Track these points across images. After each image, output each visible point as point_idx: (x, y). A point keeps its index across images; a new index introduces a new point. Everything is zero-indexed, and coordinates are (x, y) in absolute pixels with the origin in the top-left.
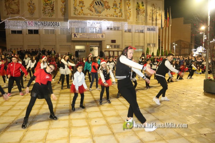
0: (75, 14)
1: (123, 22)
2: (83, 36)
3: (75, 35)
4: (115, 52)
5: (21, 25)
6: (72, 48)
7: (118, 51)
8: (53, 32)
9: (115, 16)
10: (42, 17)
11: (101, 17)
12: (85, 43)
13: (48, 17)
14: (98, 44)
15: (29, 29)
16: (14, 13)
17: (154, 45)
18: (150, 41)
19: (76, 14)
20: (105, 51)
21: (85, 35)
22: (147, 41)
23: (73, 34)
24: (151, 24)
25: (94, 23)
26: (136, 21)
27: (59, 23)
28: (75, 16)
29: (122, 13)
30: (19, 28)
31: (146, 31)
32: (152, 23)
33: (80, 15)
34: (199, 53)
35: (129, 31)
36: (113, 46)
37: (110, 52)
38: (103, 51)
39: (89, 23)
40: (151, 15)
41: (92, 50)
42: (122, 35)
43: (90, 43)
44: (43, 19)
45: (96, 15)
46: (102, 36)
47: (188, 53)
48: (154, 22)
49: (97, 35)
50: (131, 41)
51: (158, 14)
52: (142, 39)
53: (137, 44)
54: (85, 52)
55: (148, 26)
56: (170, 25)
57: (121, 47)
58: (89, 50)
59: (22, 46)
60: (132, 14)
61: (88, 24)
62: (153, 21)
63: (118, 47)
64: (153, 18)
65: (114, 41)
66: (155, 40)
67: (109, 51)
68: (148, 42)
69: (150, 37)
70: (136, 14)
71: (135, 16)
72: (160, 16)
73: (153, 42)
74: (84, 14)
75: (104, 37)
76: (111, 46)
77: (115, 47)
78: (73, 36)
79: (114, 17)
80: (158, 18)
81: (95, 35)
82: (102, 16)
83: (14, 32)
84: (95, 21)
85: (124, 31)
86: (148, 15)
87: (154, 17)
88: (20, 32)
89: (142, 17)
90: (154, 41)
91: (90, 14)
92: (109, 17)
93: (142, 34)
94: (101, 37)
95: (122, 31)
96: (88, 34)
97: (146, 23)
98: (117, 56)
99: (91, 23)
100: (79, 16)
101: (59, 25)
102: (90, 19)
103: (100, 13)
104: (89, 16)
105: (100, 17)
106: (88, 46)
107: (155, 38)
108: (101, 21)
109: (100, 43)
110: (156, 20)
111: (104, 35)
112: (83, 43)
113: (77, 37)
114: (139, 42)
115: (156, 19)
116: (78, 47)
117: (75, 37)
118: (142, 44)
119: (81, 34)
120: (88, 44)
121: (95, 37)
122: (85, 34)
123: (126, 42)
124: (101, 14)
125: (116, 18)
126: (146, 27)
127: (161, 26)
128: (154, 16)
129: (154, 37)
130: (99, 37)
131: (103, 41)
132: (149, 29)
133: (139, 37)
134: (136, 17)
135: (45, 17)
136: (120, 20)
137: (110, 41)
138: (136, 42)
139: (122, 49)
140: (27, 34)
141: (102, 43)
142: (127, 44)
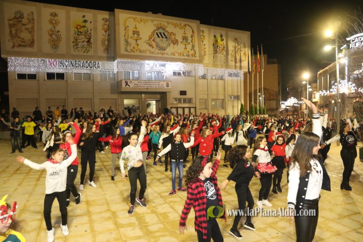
0: (126, 50)
1: (197, 64)
3: (127, 84)
4: (185, 109)
5: (37, 64)
6: (120, 103)
7: (190, 108)
8: (89, 77)
9: (185, 55)
10: (72, 52)
11: (165, 56)
13: (81, 53)
15: (49, 72)
16: (25, 46)
17: (237, 98)
18: (232, 92)
19: (129, 50)
20: (171, 108)
21: (141, 84)
22: (228, 92)
23: (123, 82)
24: (234, 67)
25: (156, 65)
26: (214, 62)
27: (100, 63)
28: (126, 53)
29: (195, 51)
30: (32, 71)
31: (226, 77)
32: (236, 66)
33: (134, 52)
34: (287, 106)
35: (204, 77)
36: (182, 100)
37: (179, 109)
38: (169, 107)
39: (148, 64)
40: (234, 54)
41: (149, 105)
42: (195, 83)
43: (148, 96)
44: (74, 57)
45: (158, 53)
46: (168, 85)
47: (275, 107)
48: (238, 64)
49: (160, 84)
50: (207, 93)
51: (242, 53)
52: (221, 89)
53: (214, 97)
55: (229, 70)
56: (263, 71)
57: (194, 101)
58: (146, 106)
59: (37, 99)
60: (207, 53)
61: (146, 66)
62: (236, 62)
63: (190, 101)
64: (235, 58)
65: (183, 93)
66: (239, 91)
67: (177, 108)
68: (230, 93)
69: (232, 86)
70: (212, 52)
71: (212, 55)
72: (245, 55)
73: (236, 94)
74: (140, 51)
75: (170, 87)
76: (180, 100)
77: (185, 101)
78: (124, 84)
79: (183, 56)
80: (243, 58)
82: (167, 54)
84: (158, 63)
85: (197, 77)
86: (230, 54)
87: (238, 57)
88: (33, 77)
89: (221, 56)
90: (238, 92)
91: (150, 51)
92: (177, 56)
93: (221, 82)
94: (165, 87)
95: (195, 77)
96: (145, 82)
97: (227, 66)
99: (151, 66)
100: (132, 53)
101: (99, 67)
102: (149, 58)
103: (164, 50)
104: (148, 54)
105: (163, 56)
106: (143, 100)
107: (239, 87)
108: (166, 62)
109: (162, 97)
110: (241, 61)
111: (170, 83)
112: (136, 96)
113: (129, 86)
114: (217, 94)
115: (241, 59)
116: (127, 102)
117: (127, 86)
118: (221, 97)
119: (136, 82)
120: (143, 95)
121: (157, 86)
122: (142, 81)
124: (166, 52)
125: (187, 57)
126: (227, 71)
127: (247, 70)
128: (237, 55)
129: (237, 86)
130: (163, 87)
131: (168, 93)
132: (230, 75)
133: (217, 86)
134: (214, 56)
135: (76, 53)
136: (192, 61)
137: (178, 93)
138: (214, 94)
139: (196, 104)
140: (45, 80)
141: (166, 95)
142: (201, 96)
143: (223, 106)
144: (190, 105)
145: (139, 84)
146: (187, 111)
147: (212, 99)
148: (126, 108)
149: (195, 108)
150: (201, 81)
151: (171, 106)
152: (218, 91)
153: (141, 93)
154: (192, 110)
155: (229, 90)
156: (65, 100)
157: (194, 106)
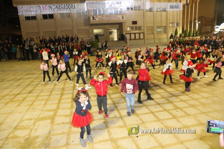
1: (145, 1)
2: (102, 19)
3: (94, 18)
4: (136, 34)
5: (35, 9)
6: (91, 32)
7: (140, 33)
8: (69, 15)
12: (104, 26)
14: (118, 26)
15: (43, 14)
18: (173, 20)
20: (126, 34)
21: (104, 18)
22: (169, 20)
23: (91, 17)
25: (114, 3)
27: (75, 5)
30: (33, 14)
31: (168, 9)
35: (151, 10)
36: (134, 28)
37: (132, 35)
38: (124, 33)
39: (108, 3)
41: (111, 33)
42: (144, 15)
43: (110, 26)
44: (58, 2)
46: (123, 18)
49: (118, 17)
50: (153, 22)
52: (164, 18)
53: (160, 25)
54: (104, 36)
55: (171, 4)
57: (143, 29)
58: (109, 33)
59: (38, 33)
61: (106, 4)
63: (140, 28)
65: (135, 23)
66: (179, 19)
67: (130, 34)
68: (171, 21)
69: (173, 16)
73: (176, 21)
75: (125, 19)
76: (132, 28)
77: (136, 28)
78: (92, 19)
81: (115, 17)
83: (28, 18)
84: (115, 1)
88: (34, 18)
90: (177, 20)
93: (164, 13)
94: (121, 19)
95: (144, 10)
96: (107, 16)
97: (169, 0)
98: (138, 38)
99: (110, 4)
101: (75, 8)
106: (107, 29)
107: (179, 17)
108: (121, 1)
109: (120, 26)
111: (124, 16)
112: (102, 26)
113: (96, 20)
114: (161, 22)
116: (96, 31)
117: (94, 20)
118: (164, 24)
119: (100, 17)
120: (107, 26)
121: (115, 18)
122: (105, 16)
123: (147, 23)
126: (169, 4)
127: (185, 2)
129: (177, 15)
130: (119, 19)
131: (123, 23)
132: (172, 7)
133: (161, 16)
137: (131, 23)
138: (158, 23)
139: (144, 30)
140: (41, 20)
141: (122, 25)
142: (148, 25)
143: (165, 31)
144: (140, 32)
145: (102, 18)
146: (137, 36)
147: (157, 27)
148: (95, 35)
149: (144, 33)
150: (149, 14)
151: (126, 33)
152: (161, 20)
153: (105, 24)
154: (141, 35)
155: (170, 19)
156: (55, 32)
157: (143, 32)
